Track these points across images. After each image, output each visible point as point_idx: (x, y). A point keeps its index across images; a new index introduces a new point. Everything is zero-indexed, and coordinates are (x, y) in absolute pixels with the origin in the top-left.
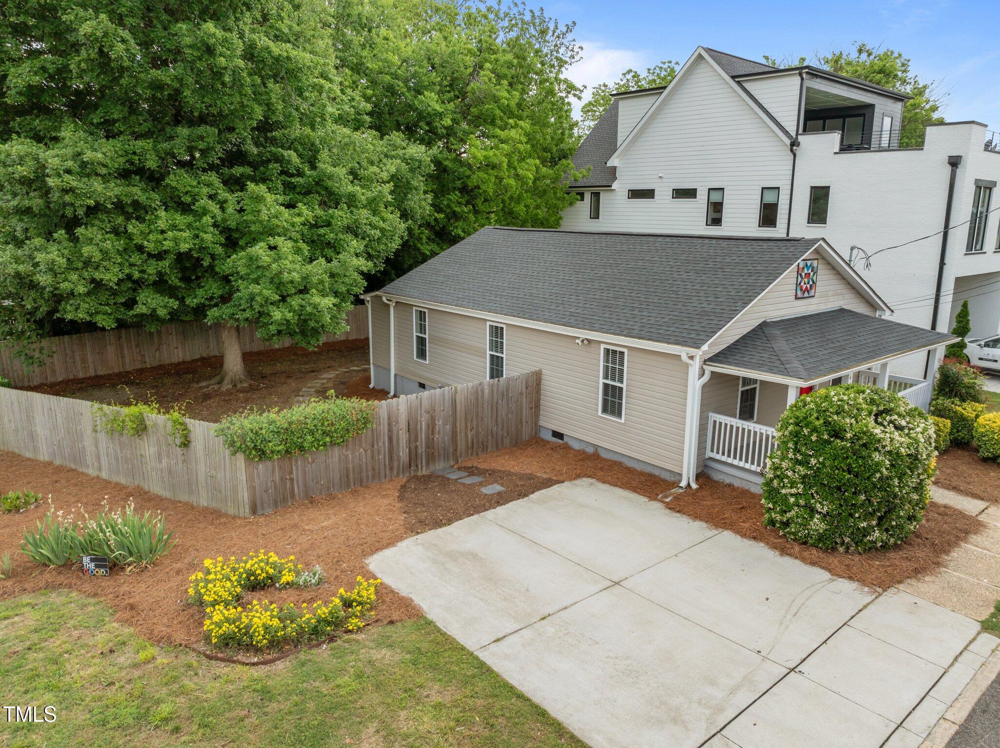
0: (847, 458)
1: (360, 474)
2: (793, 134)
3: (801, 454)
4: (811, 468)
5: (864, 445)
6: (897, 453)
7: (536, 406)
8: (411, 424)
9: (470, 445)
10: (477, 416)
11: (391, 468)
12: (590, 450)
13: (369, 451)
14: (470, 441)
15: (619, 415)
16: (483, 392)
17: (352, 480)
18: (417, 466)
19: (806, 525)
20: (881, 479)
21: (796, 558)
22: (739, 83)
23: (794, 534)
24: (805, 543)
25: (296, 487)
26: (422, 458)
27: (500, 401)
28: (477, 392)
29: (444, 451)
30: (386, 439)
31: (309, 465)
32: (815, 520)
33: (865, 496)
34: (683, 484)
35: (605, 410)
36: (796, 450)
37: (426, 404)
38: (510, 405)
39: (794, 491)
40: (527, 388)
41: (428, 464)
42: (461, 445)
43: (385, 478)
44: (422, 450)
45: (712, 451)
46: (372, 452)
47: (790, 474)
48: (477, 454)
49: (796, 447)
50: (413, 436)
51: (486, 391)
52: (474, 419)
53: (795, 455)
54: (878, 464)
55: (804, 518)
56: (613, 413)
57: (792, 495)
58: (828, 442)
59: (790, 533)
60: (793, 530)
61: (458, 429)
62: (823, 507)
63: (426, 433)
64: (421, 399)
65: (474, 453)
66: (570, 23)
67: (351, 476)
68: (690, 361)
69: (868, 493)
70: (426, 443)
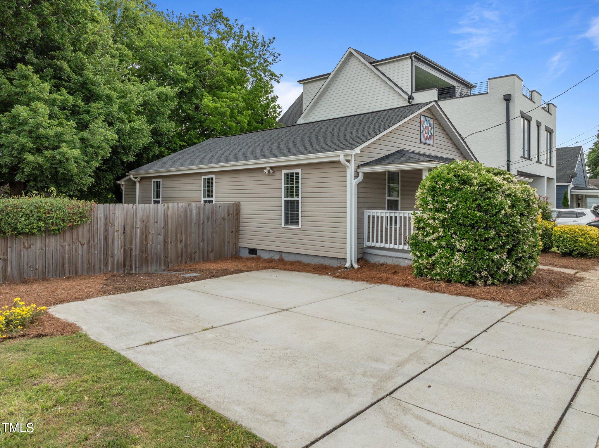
0: (476, 200)
1: (76, 264)
2: (409, 93)
3: (438, 203)
4: (449, 212)
5: (488, 189)
6: (515, 196)
7: (236, 231)
8: (126, 229)
9: (179, 254)
10: (186, 231)
11: (106, 264)
12: (277, 257)
13: (85, 246)
14: (179, 251)
15: (297, 224)
16: (191, 212)
17: (67, 269)
18: (131, 267)
19: (449, 264)
20: (506, 215)
21: (444, 292)
22: (374, 66)
23: (439, 274)
24: (449, 281)
25: (9, 268)
26: (136, 260)
27: (206, 222)
28: (186, 211)
29: (157, 257)
30: (102, 237)
31: (25, 250)
32: (456, 257)
33: (495, 230)
34: (348, 265)
35: (286, 223)
36: (434, 201)
37: (140, 214)
38: (215, 227)
39: (436, 235)
40: (228, 215)
41: (141, 266)
42: (171, 253)
43: (100, 271)
44: (136, 252)
45: (369, 241)
46: (89, 247)
47: (431, 221)
48: (186, 263)
49: (434, 199)
50: (128, 240)
51: (194, 212)
52: (184, 232)
53: (433, 205)
54: (502, 203)
55: (447, 257)
56: (292, 223)
57: (434, 240)
58: (459, 189)
59: (436, 275)
60: (438, 271)
61: (169, 239)
62: (461, 245)
63: (140, 239)
64: (136, 209)
65: (183, 262)
66: (271, 38)
67: (67, 265)
68: (347, 163)
69: (497, 228)
70: (140, 248)
